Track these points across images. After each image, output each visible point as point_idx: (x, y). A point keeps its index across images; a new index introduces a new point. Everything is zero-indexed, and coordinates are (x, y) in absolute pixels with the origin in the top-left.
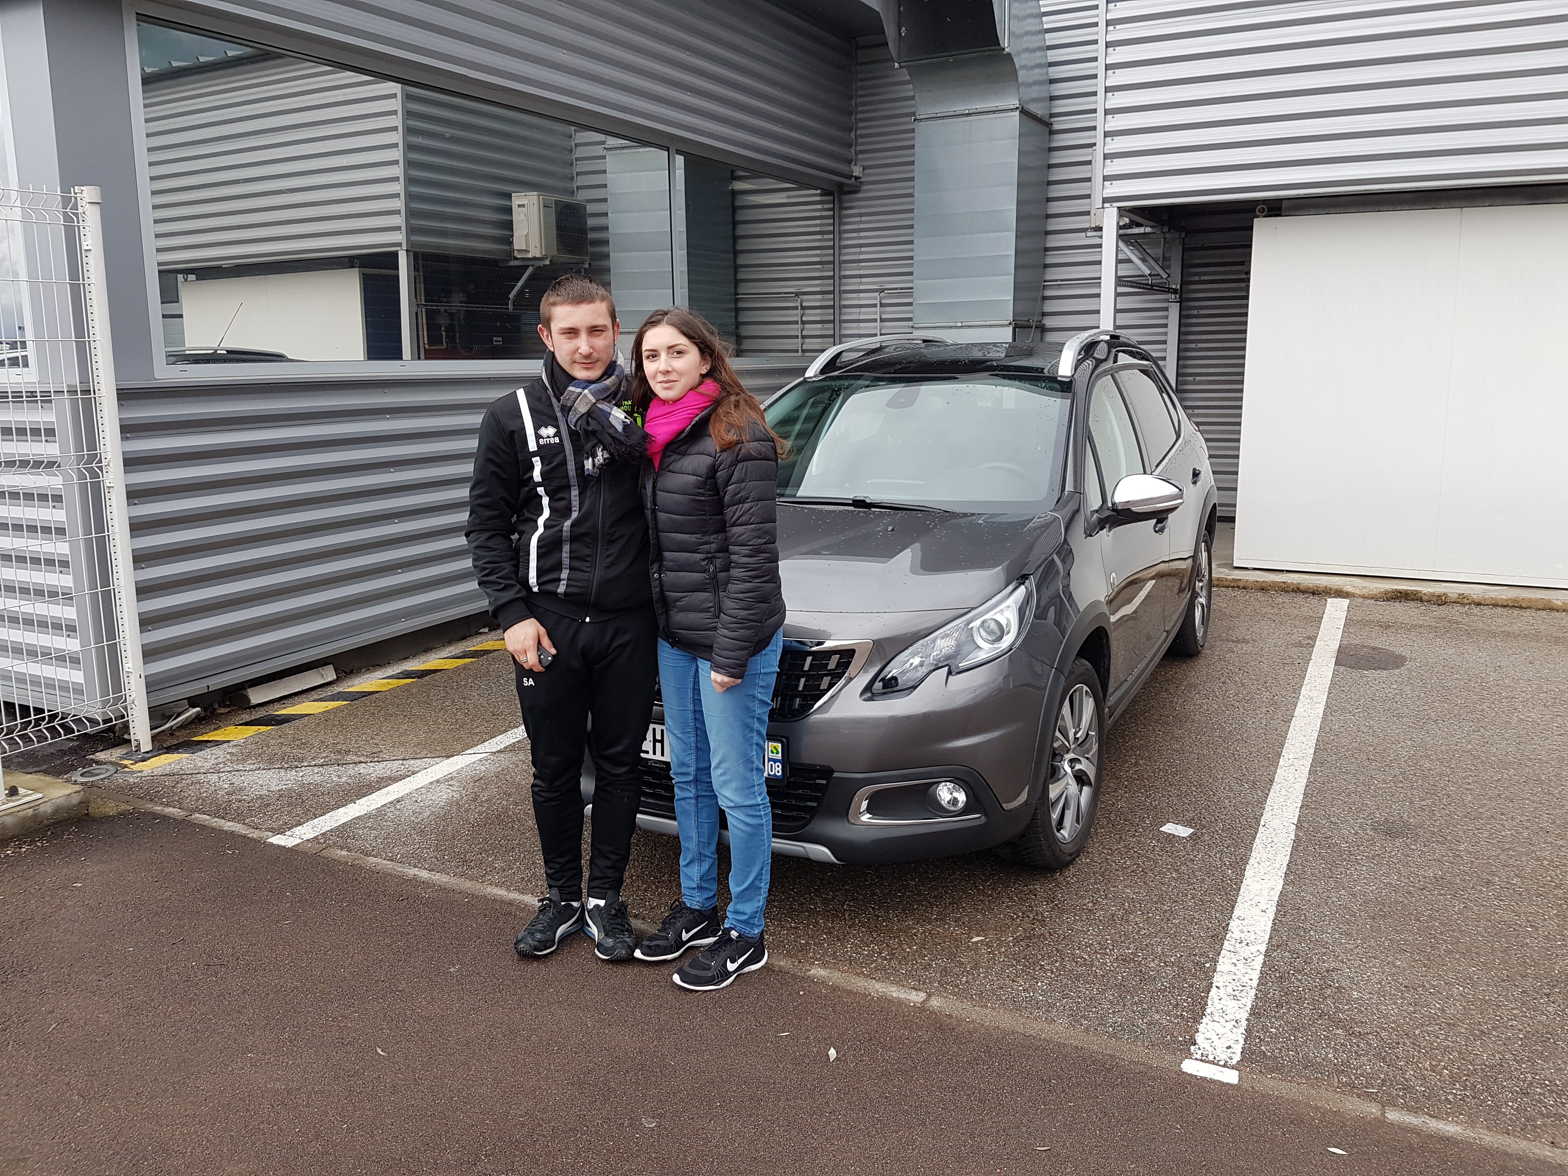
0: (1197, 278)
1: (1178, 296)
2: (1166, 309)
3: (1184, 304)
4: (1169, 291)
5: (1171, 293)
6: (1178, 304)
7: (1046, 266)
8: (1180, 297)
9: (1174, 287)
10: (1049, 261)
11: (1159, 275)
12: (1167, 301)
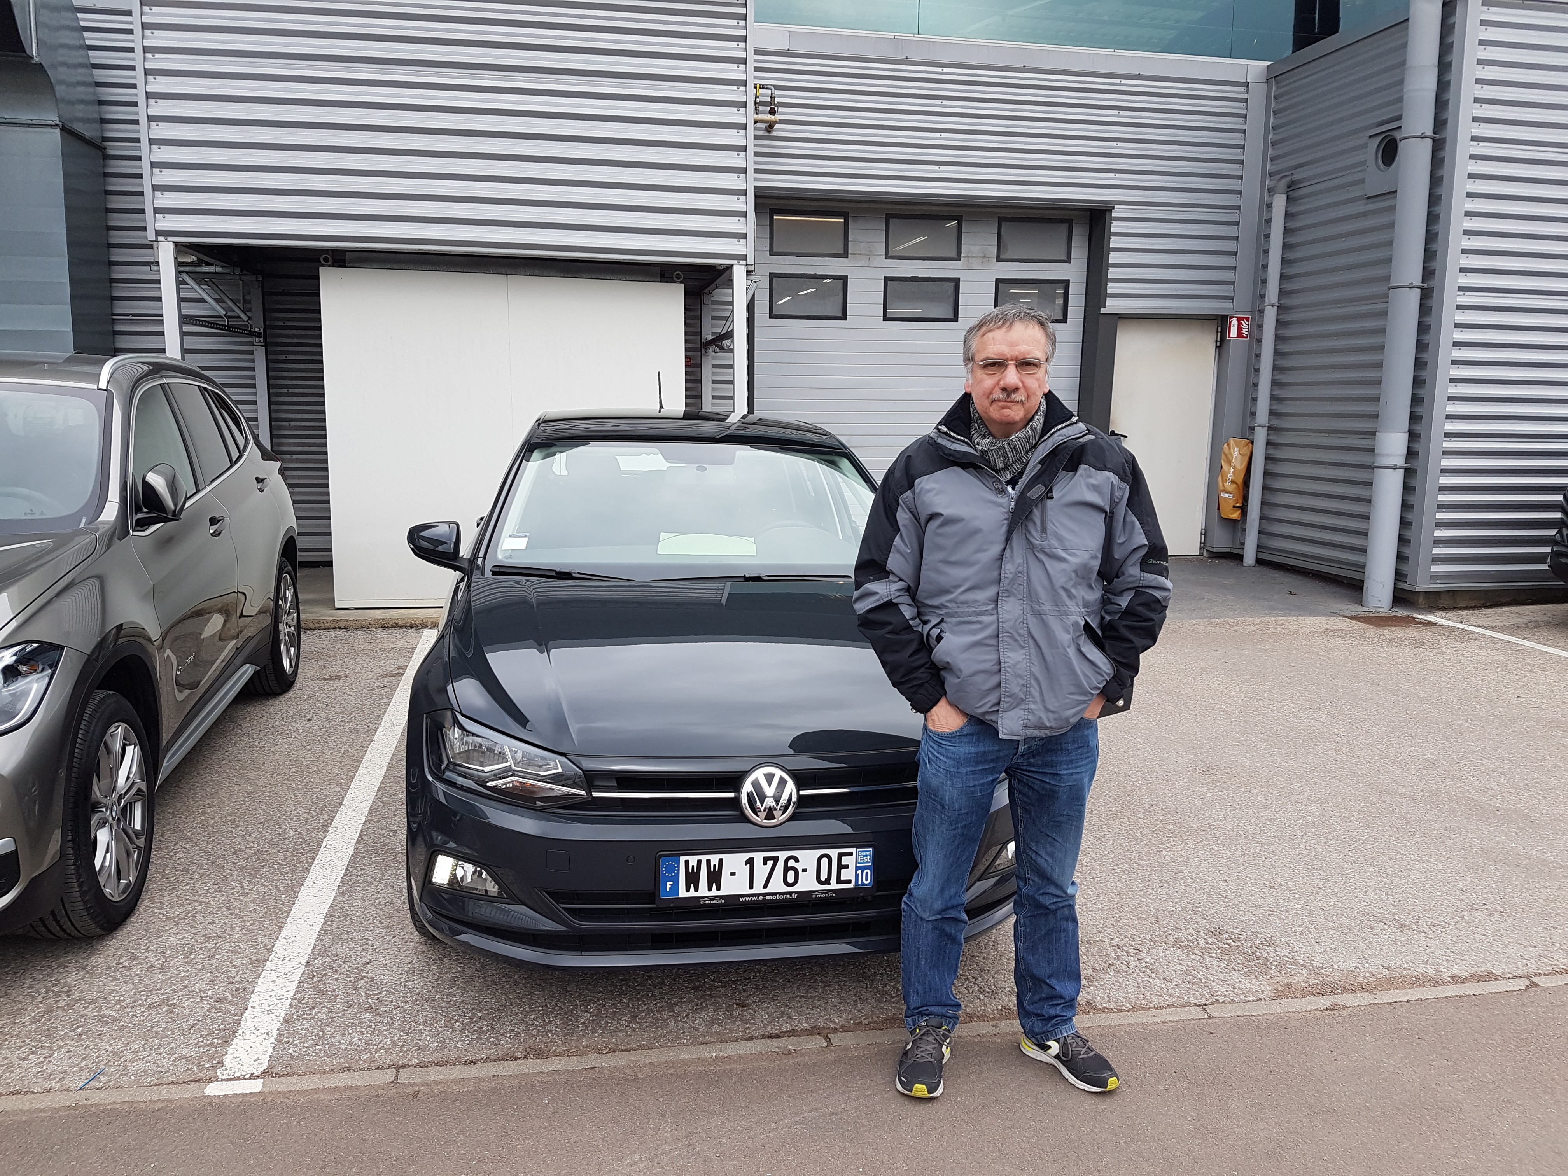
0: (281, 323)
1: (262, 340)
2: (252, 352)
3: (270, 348)
4: (252, 334)
5: (255, 336)
6: (264, 348)
7: (113, 298)
8: (265, 340)
9: (257, 330)
10: (116, 293)
11: (239, 317)
12: (252, 344)
